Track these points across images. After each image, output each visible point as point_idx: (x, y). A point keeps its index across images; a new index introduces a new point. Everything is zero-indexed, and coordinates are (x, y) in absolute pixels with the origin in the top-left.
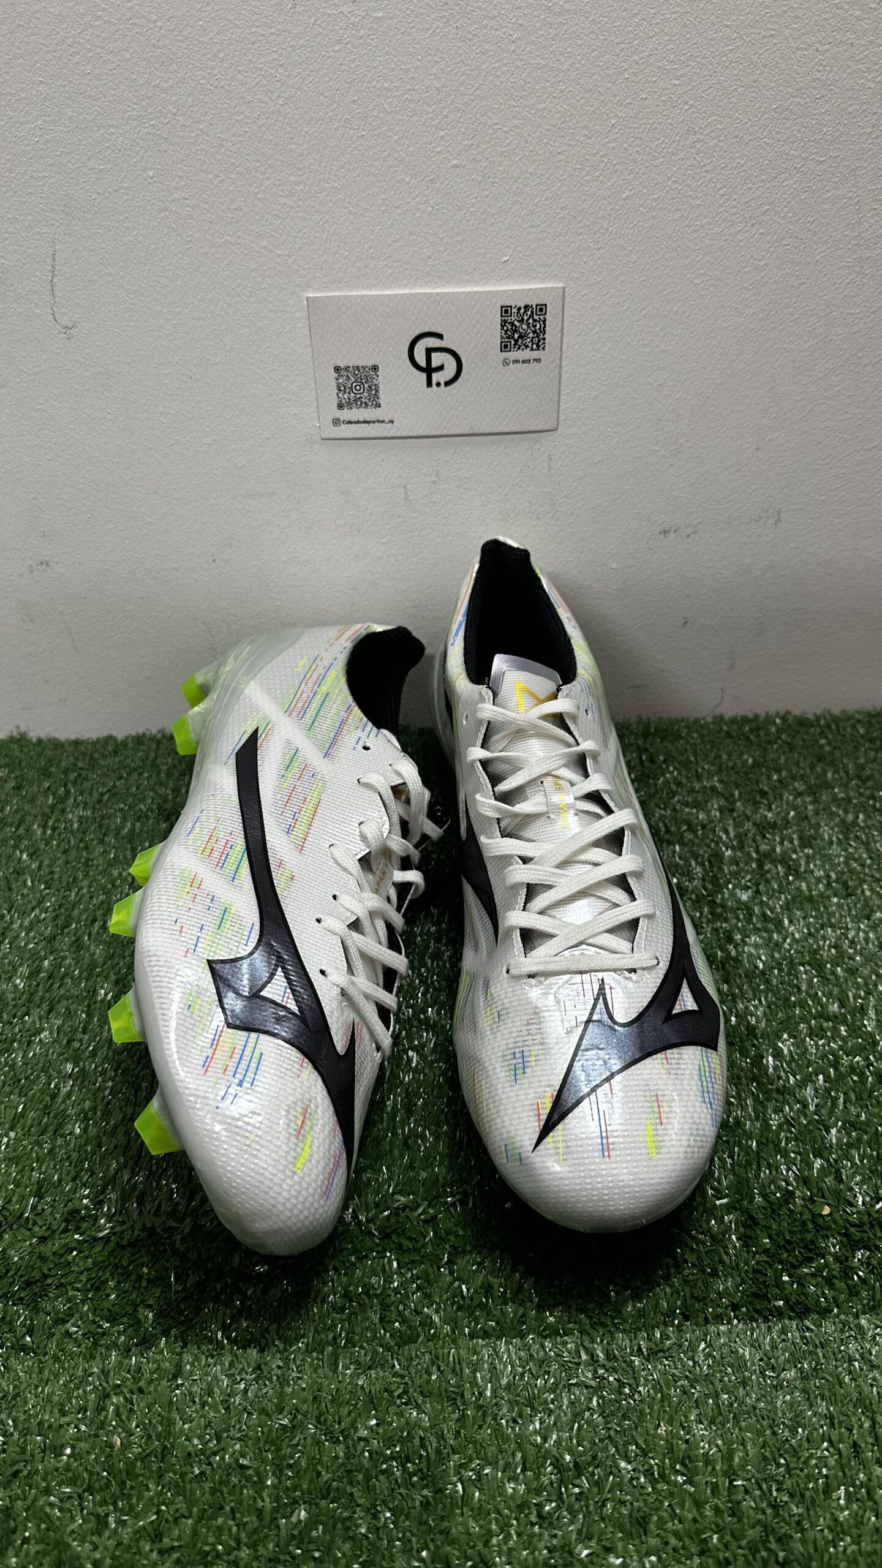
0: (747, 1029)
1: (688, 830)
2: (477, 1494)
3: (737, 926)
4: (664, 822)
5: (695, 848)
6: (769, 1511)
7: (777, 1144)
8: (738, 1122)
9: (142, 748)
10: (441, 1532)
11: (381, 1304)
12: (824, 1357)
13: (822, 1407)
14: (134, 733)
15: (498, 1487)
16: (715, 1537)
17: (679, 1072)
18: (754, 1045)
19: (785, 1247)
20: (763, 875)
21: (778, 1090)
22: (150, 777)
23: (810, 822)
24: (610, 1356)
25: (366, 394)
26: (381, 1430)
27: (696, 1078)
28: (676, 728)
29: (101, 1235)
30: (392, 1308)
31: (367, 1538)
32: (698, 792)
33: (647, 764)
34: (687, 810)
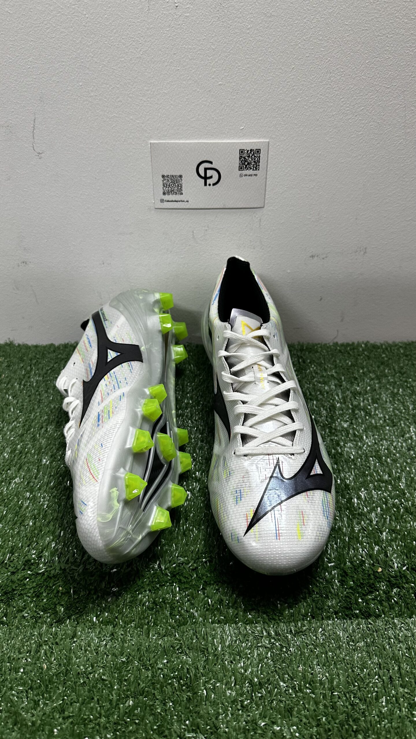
0: (345, 486)
1: (320, 394)
2: (213, 696)
3: (341, 438)
4: (309, 390)
5: (323, 403)
6: (349, 707)
7: (358, 539)
8: (340, 528)
9: (67, 350)
10: (196, 712)
11: (170, 607)
12: (377, 636)
13: (376, 660)
14: (63, 343)
15: (223, 692)
16: (324, 718)
17: (313, 501)
18: (348, 493)
19: (360, 586)
20: (354, 416)
21: (359, 514)
23: (377, 392)
24: (277, 634)
25: (176, 188)
26: (169, 665)
27: (321, 505)
28: (316, 347)
29: (41, 572)
30: (176, 609)
31: (161, 714)
32: (325, 377)
33: (302, 364)
34: (320, 385)
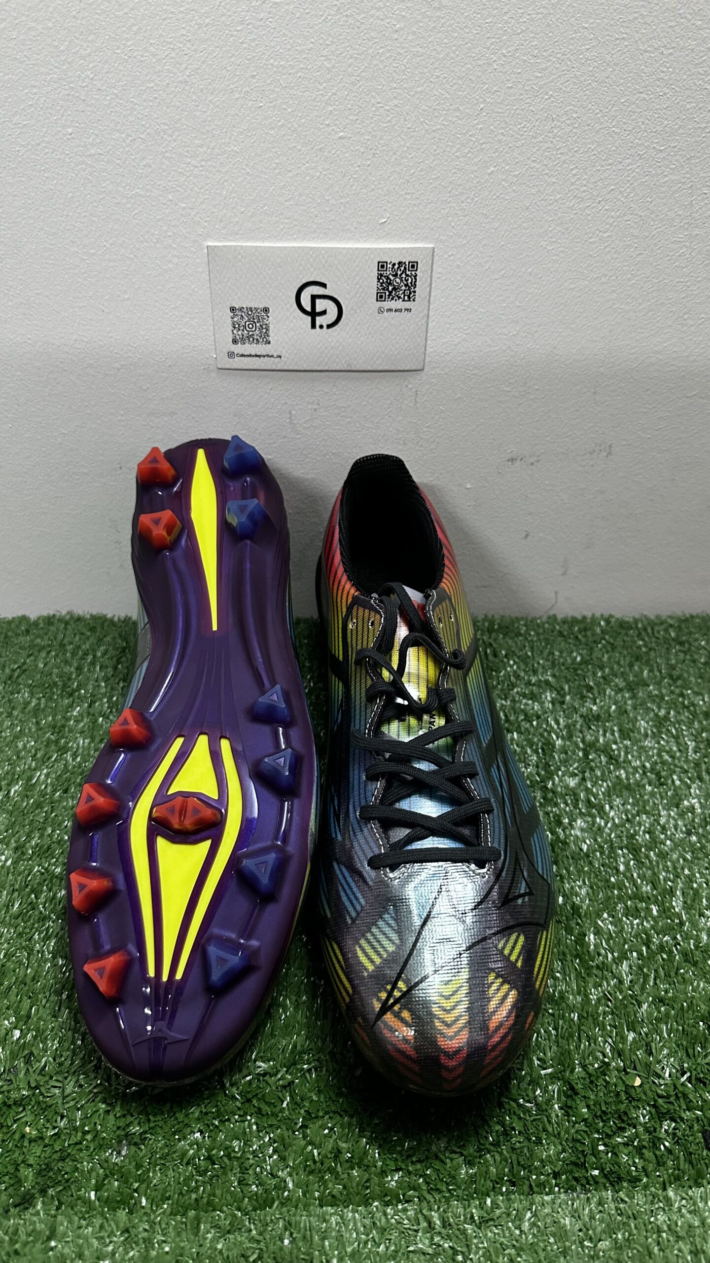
0: (572, 908)
1: (525, 720)
3: (565, 810)
4: (504, 712)
5: (530, 737)
7: (595, 1020)
8: (562, 997)
9: (52, 628)
11: (240, 1167)
12: (636, 1228)
14: (45, 613)
18: (578, 924)
19: (601, 1116)
20: (587, 763)
21: (598, 967)
22: (57, 656)
23: (628, 715)
24: (445, 1224)
25: (257, 332)
28: (516, 625)
30: (251, 1172)
32: (534, 685)
33: (491, 658)
34: (524, 701)
